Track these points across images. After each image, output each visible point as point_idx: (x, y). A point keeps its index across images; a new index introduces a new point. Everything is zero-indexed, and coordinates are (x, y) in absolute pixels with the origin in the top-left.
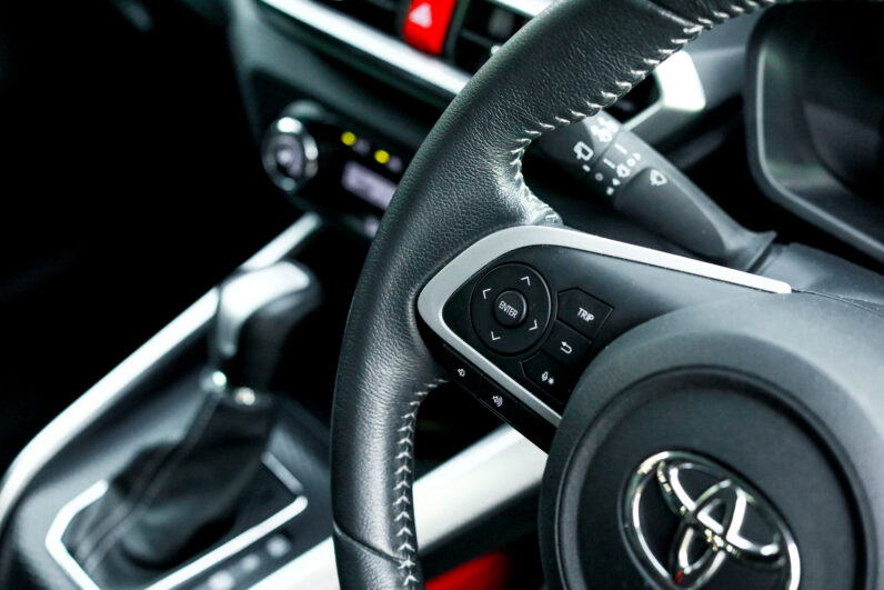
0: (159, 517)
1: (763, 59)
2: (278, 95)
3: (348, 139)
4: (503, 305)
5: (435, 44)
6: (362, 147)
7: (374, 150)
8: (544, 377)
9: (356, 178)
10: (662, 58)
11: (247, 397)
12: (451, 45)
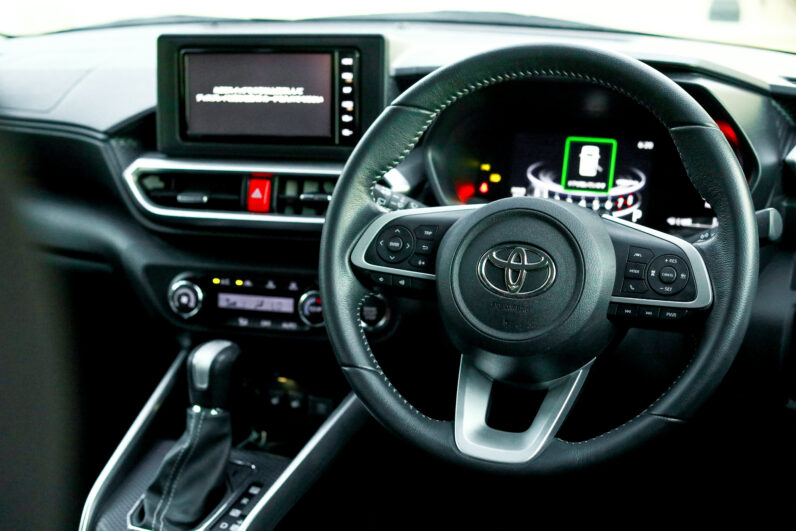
0: (188, 496)
1: (430, 155)
2: (160, 276)
3: (216, 281)
4: (392, 244)
5: (267, 208)
6: (226, 282)
7: (233, 281)
8: (420, 263)
9: (225, 300)
10: (388, 170)
11: (214, 412)
12: (275, 204)
